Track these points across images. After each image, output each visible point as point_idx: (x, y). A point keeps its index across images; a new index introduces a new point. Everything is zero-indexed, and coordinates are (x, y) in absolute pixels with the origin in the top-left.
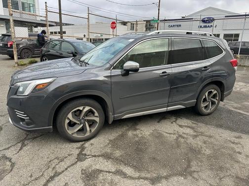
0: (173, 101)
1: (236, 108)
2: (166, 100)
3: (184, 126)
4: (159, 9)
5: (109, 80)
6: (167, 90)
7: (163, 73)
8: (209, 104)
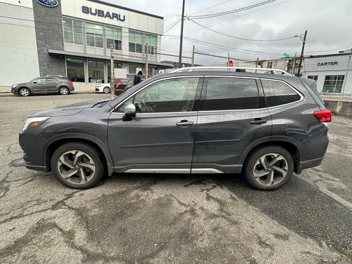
0: (200, 161)
1: (333, 190)
2: (189, 159)
3: (213, 198)
4: (304, 43)
5: (105, 123)
6: (190, 145)
7: (182, 121)
8: (270, 174)
